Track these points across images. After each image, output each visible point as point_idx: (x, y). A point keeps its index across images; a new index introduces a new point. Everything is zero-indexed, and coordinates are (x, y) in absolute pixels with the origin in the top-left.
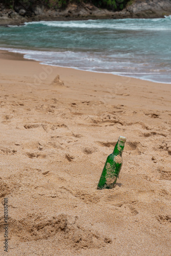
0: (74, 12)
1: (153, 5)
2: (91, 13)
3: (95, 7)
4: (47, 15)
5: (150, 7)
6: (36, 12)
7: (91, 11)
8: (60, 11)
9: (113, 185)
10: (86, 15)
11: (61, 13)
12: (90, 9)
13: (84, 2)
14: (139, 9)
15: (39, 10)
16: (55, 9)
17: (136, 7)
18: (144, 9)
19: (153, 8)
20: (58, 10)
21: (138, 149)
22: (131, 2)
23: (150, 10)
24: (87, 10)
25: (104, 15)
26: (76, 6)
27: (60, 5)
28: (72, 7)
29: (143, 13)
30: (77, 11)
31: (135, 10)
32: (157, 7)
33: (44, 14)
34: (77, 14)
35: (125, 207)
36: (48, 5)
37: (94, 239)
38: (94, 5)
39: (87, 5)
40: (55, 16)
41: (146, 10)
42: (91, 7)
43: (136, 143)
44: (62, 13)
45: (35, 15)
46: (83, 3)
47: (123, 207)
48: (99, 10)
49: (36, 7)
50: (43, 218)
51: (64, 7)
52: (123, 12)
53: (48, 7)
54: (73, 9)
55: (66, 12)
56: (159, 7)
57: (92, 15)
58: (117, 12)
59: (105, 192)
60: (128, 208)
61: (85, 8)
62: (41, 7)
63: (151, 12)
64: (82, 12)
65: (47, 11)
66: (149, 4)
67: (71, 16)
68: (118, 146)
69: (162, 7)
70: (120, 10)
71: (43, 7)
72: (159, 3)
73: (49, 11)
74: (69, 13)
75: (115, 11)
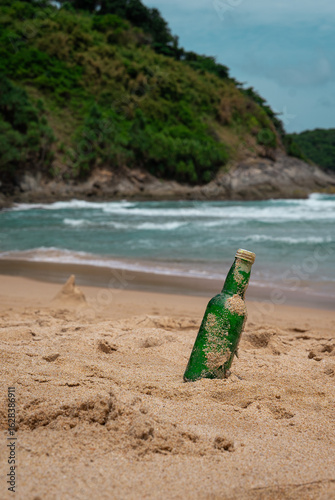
0: (104, 186)
1: (274, 174)
2: (142, 189)
3: (151, 177)
4: (47, 191)
5: (266, 178)
6: (24, 186)
7: (141, 185)
8: (75, 184)
10: (131, 193)
11: (77, 188)
12: (141, 181)
13: (128, 165)
14: (244, 181)
15: (31, 182)
16: (65, 179)
17: (238, 176)
18: (252, 182)
19: (273, 180)
20: (71, 182)
22: (228, 166)
23: (268, 183)
24: (133, 182)
25: (170, 193)
26: (110, 174)
27: (75, 172)
28: (102, 176)
29: (254, 190)
30: (112, 183)
31: (235, 183)
32: (283, 178)
33: (39, 190)
34: (111, 190)
35: (258, 408)
36: (50, 170)
38: (150, 172)
39: (134, 173)
40: (64, 194)
41: (260, 184)
42: (142, 176)
43: (268, 335)
44: (80, 188)
45: (22, 191)
46: (125, 167)
47: (252, 409)
48: (158, 183)
49: (23, 174)
50: (46, 403)
51: (84, 176)
52: (209, 188)
53: (49, 176)
54: (104, 180)
55: (89, 185)
56: (287, 178)
57: (144, 193)
58: (197, 189)
59: (203, 385)
61: (129, 178)
62: (35, 175)
63: (269, 188)
64: (123, 186)
65: (47, 183)
66: (266, 173)
67: (100, 193)
69: (292, 179)
70: (204, 182)
71: (39, 175)
72: (286, 170)
73: (52, 185)
74: (95, 189)
75: (193, 184)
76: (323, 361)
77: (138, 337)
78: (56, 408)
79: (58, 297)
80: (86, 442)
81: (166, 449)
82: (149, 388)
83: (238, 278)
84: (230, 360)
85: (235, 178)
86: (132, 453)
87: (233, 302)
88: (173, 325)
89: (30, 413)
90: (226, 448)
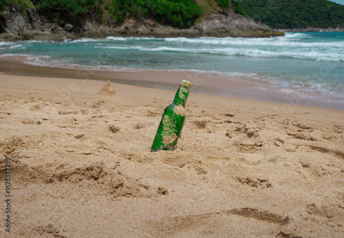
0: (131, 28)
1: (227, 23)
2: (152, 31)
3: (157, 24)
4: (99, 31)
5: (223, 25)
6: (85, 28)
7: (152, 28)
8: (114, 27)
9: (173, 146)
10: (146, 33)
11: (115, 30)
12: (151, 26)
13: (144, 17)
14: (210, 27)
15: (89, 25)
16: (108, 24)
17: (207, 24)
18: (214, 27)
19: (226, 26)
20: (112, 26)
21: (207, 129)
22: (201, 18)
23: (224, 28)
24: (147, 27)
25: (168, 33)
26: (134, 21)
27: (114, 20)
28: (130, 23)
29: (216, 32)
30: (135, 27)
31: (205, 28)
32: (232, 25)
33: (94, 30)
34: (135, 31)
35: (189, 167)
36: (101, 19)
37: (142, 190)
38: (157, 21)
39: (147, 21)
40: (108, 33)
41: (219, 28)
42: (152, 23)
43: (205, 122)
44: (117, 29)
45: (85, 30)
46: (142, 18)
47: (185, 168)
48: (161, 27)
49: (85, 21)
50: (68, 166)
51: (119, 22)
52: (191, 30)
53: (100, 22)
54: (131, 25)
55: (122, 28)
56: (234, 25)
57: (154, 32)
58: (183, 30)
59: (161, 153)
60: (194, 169)
61: (145, 24)
62: (92, 22)
63: (224, 31)
64: (142, 29)
65: (98, 26)
66: (222, 22)
67: (128, 33)
68: (180, 92)
69: (237, 26)
70: (188, 27)
71: (94, 22)
72: (234, 21)
73: (101, 27)
74: (126, 30)
75: (181, 28)
76: (233, 138)
77: (133, 123)
78: (73, 169)
79: (100, 92)
80: (85, 190)
81: (129, 194)
82: (130, 155)
83: (182, 96)
84: (176, 140)
85: (205, 25)
86: (110, 196)
87: (178, 109)
88: (158, 112)
89: (59, 172)
90: (163, 193)
